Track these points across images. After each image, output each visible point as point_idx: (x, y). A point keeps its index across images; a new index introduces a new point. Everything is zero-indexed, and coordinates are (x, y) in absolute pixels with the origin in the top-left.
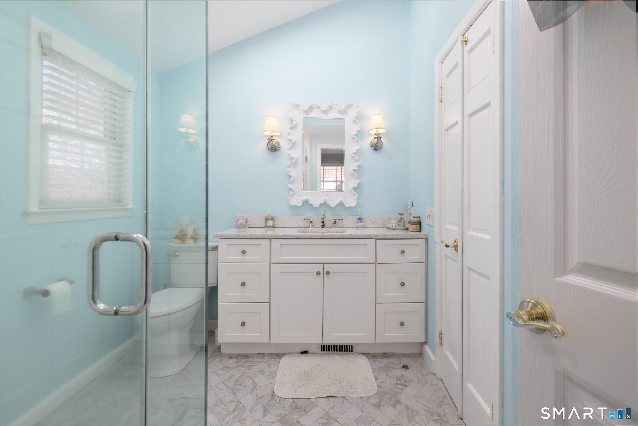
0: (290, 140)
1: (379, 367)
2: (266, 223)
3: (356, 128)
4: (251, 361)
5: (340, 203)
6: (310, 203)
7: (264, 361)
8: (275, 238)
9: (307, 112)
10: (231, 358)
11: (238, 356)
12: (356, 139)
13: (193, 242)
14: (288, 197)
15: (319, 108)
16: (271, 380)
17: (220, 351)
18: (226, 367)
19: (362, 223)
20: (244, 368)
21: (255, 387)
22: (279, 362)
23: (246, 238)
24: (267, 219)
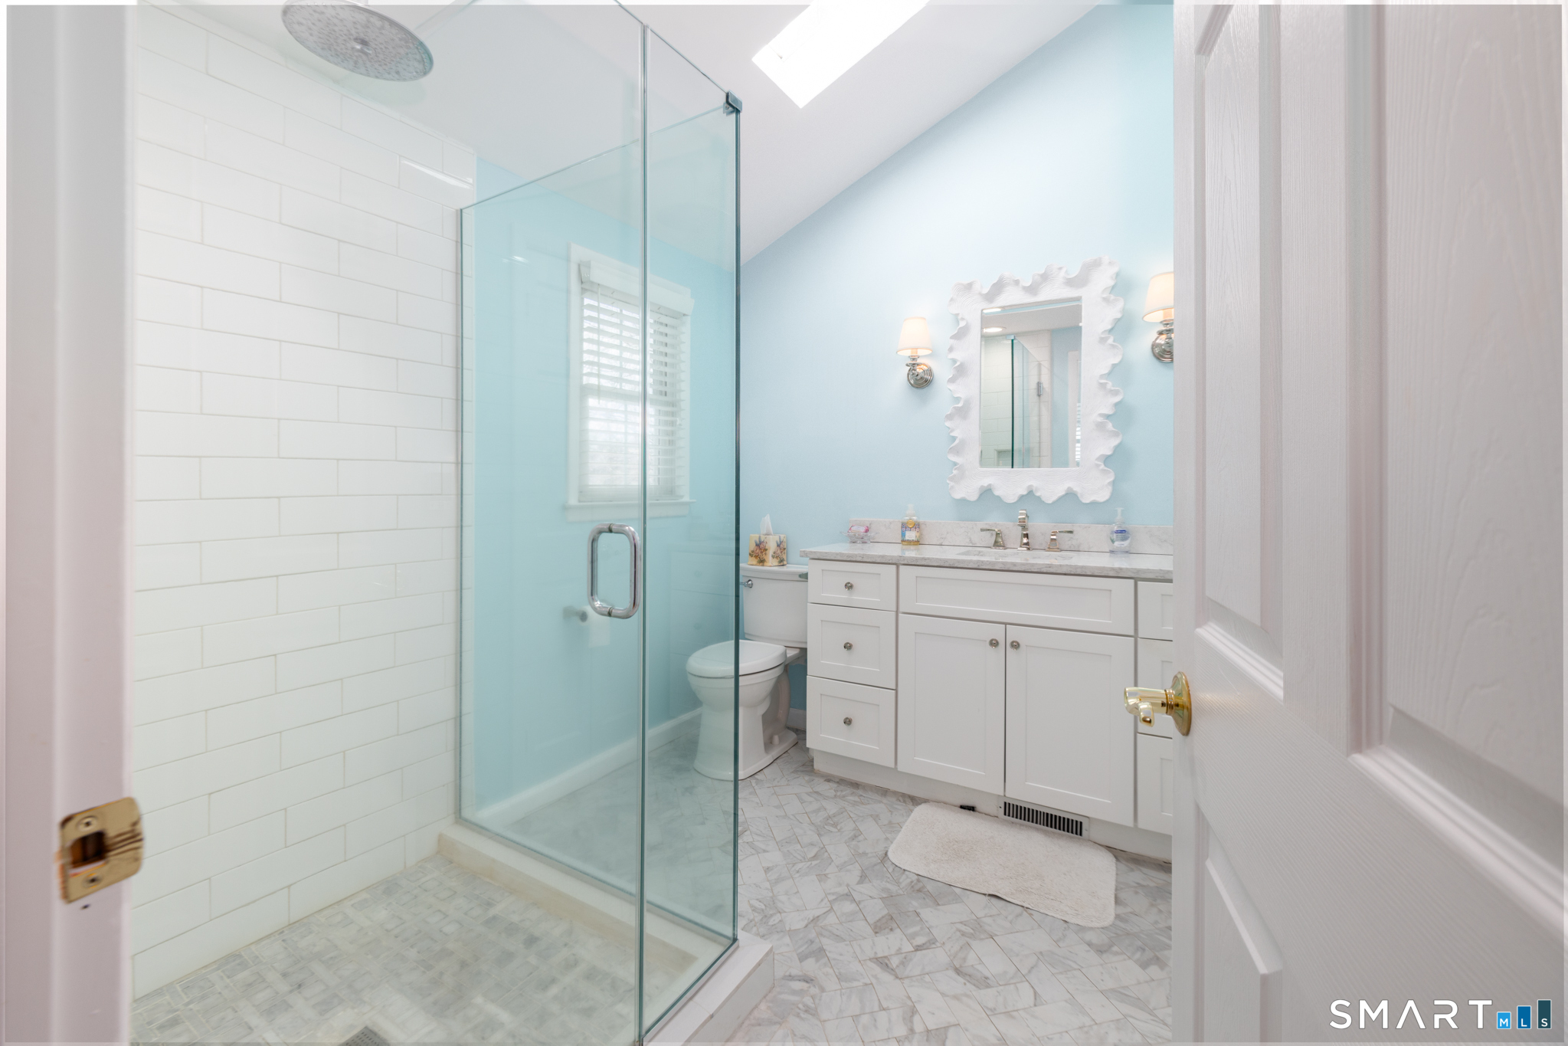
0: (954, 361)
1: (1138, 884)
2: (903, 535)
3: (1113, 312)
4: (861, 796)
5: (1067, 494)
6: (996, 493)
7: (885, 800)
8: (905, 562)
9: (990, 297)
10: (829, 780)
11: (842, 781)
12: (1111, 341)
13: (777, 564)
14: (948, 481)
15: (1017, 282)
16: (889, 836)
17: (813, 765)
18: (817, 792)
19: (1126, 543)
20: (846, 803)
21: (856, 836)
22: (912, 811)
23: (854, 559)
24: (905, 526)
